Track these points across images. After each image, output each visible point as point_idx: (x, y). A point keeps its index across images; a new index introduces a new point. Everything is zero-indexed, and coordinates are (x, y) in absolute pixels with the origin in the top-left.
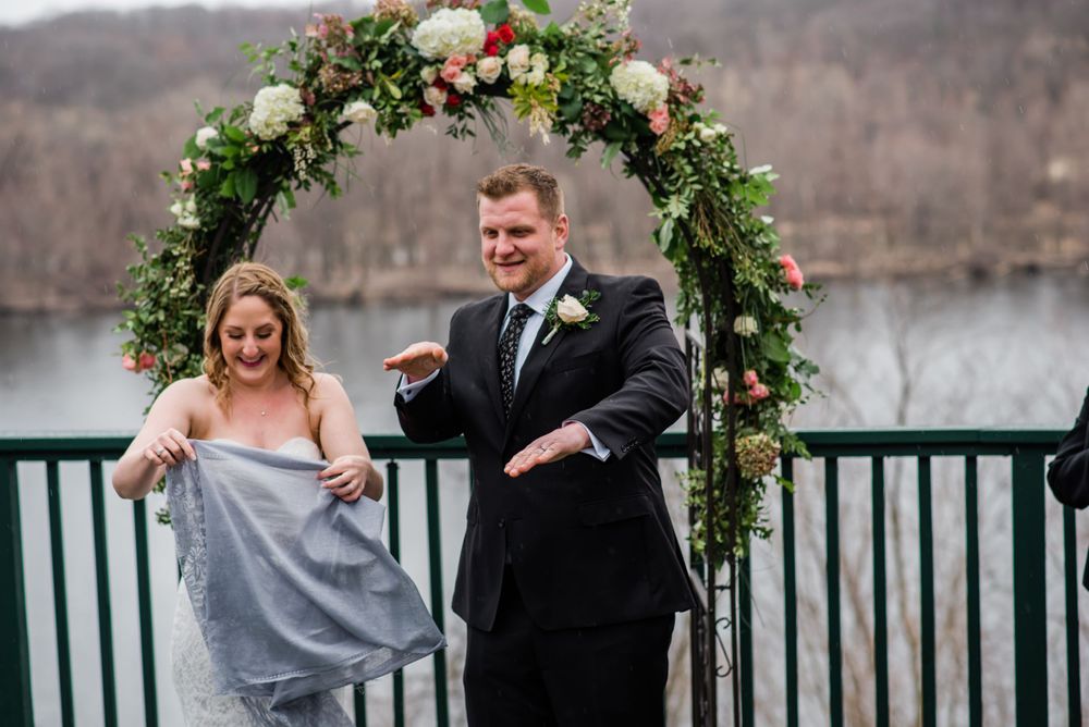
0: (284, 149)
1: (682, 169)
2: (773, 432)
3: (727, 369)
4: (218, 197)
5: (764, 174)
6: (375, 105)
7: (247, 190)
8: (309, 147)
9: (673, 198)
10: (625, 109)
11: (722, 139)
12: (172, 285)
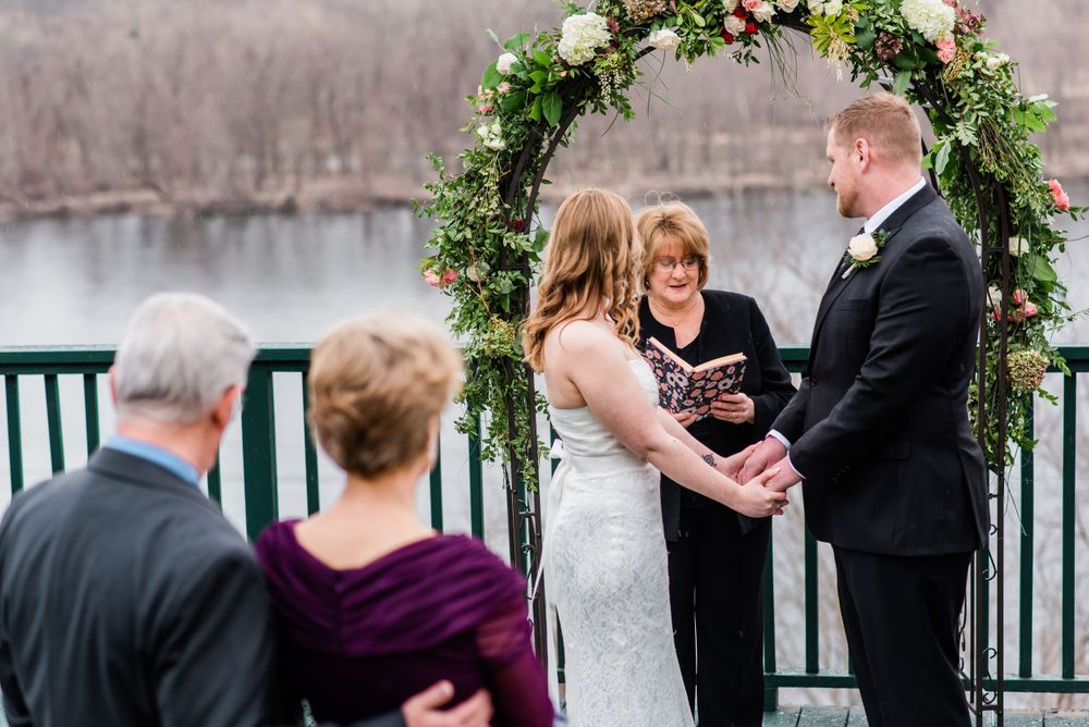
0: (592, 74)
1: (969, 97)
2: (1041, 347)
3: (1000, 287)
4: (522, 119)
5: (1043, 101)
6: (679, 32)
7: (553, 114)
8: (616, 72)
9: (960, 125)
10: (916, 39)
11: (1004, 66)
12: (478, 204)
